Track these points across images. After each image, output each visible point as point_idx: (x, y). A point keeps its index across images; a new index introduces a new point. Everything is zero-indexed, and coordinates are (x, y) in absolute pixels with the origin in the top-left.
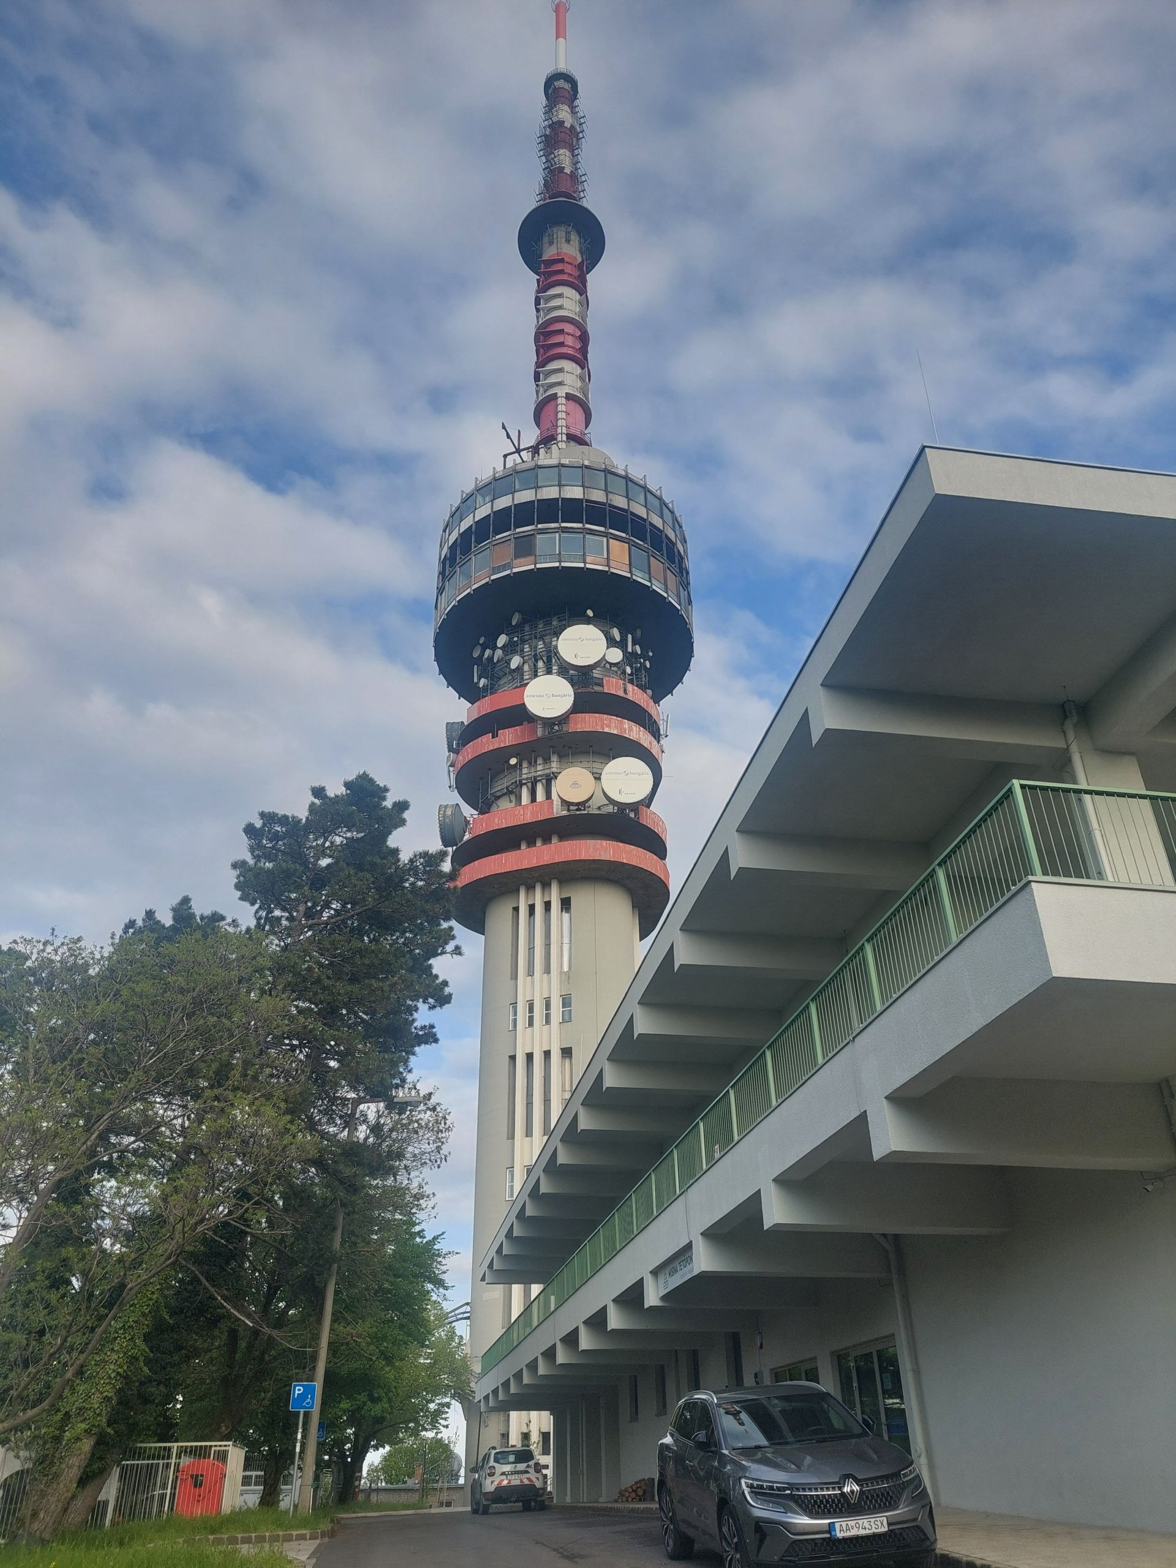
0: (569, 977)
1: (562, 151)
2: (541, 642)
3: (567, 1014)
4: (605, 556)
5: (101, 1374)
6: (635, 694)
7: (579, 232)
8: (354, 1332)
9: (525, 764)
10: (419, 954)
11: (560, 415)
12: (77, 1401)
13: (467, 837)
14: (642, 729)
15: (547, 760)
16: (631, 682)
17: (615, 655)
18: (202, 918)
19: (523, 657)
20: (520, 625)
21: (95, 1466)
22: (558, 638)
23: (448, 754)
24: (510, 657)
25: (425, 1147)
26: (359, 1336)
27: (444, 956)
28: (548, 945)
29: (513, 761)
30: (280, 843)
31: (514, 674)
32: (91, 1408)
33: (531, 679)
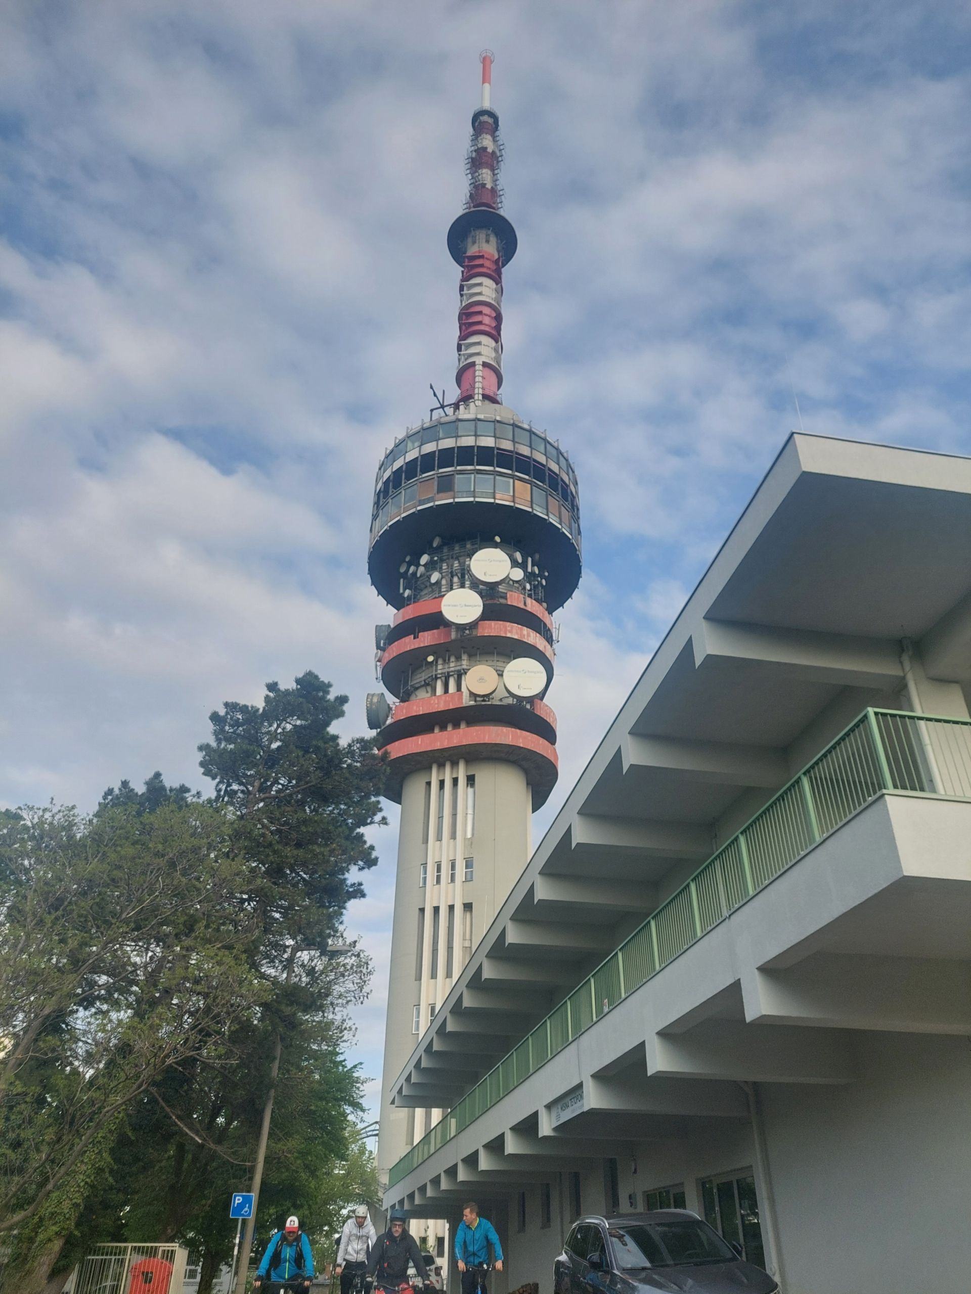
0: (472, 843)
1: (484, 171)
2: (457, 562)
3: (469, 874)
4: (511, 494)
5: (72, 1183)
6: (533, 606)
7: (497, 235)
8: (285, 1148)
9: (440, 661)
10: (352, 823)
11: (477, 379)
12: (50, 1206)
13: (389, 721)
14: (538, 635)
15: (459, 658)
16: (530, 596)
17: (518, 574)
18: (171, 790)
19: (441, 573)
20: (440, 547)
21: (61, 1263)
22: (471, 559)
23: (375, 651)
24: (430, 573)
25: (350, 986)
26: (290, 1152)
27: (373, 825)
28: (454, 815)
29: (430, 659)
30: (241, 729)
31: (434, 587)
32: (61, 1213)
33: (448, 591)
